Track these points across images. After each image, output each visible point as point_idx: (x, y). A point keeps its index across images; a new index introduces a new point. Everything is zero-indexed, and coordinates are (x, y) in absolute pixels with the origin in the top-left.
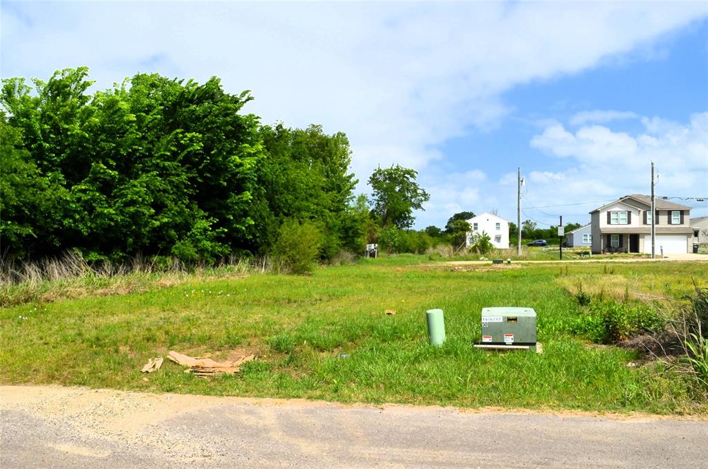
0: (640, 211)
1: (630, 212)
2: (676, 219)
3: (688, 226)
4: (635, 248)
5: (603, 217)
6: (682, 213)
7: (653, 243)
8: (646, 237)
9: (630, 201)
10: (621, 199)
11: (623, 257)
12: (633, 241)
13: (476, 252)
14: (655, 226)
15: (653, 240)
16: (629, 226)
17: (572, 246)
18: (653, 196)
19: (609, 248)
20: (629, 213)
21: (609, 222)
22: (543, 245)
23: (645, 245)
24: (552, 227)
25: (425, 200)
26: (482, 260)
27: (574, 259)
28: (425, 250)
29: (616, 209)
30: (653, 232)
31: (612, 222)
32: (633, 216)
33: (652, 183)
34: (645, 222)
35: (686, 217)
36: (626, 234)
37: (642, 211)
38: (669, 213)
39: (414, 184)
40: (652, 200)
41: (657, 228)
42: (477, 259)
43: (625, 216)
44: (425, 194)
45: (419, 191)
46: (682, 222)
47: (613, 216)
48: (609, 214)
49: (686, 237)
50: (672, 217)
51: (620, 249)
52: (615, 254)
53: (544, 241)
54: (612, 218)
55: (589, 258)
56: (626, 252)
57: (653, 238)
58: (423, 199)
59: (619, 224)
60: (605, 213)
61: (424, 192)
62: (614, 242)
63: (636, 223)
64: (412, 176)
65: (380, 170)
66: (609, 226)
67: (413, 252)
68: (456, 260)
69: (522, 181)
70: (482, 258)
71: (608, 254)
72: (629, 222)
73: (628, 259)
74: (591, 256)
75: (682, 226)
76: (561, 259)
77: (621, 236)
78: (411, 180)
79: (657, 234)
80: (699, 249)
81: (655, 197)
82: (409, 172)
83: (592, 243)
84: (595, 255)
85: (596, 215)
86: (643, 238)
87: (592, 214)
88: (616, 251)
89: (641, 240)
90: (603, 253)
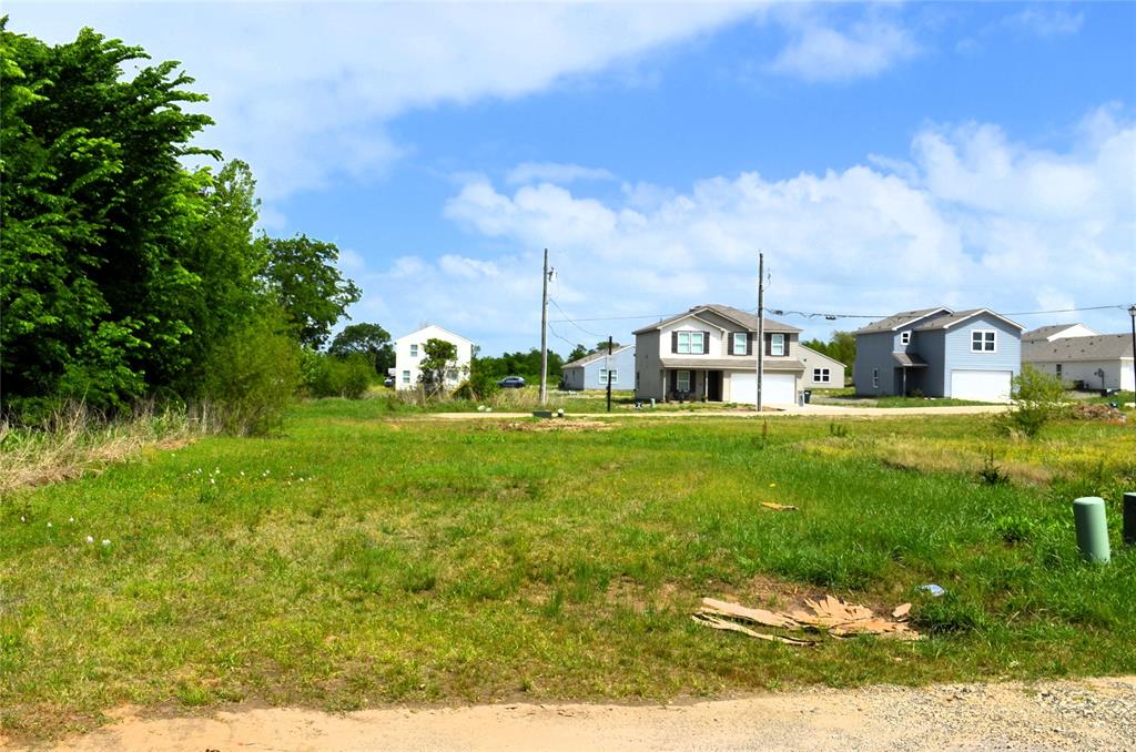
0: (723, 332)
1: (708, 333)
2: (777, 347)
3: (795, 359)
4: (716, 394)
5: (665, 340)
6: (788, 337)
7: (759, 387)
8: (733, 375)
9: (711, 317)
10: (692, 311)
11: (709, 409)
12: (710, 383)
13: (468, 397)
14: (764, 358)
15: (759, 381)
16: (706, 357)
17: (583, 389)
18: (760, 309)
19: (675, 395)
20: (707, 335)
21: (674, 350)
22: (519, 385)
23: (737, 390)
24: (506, 355)
25: (352, 301)
26: (481, 412)
27: (627, 411)
28: (360, 392)
29: (687, 327)
30: (760, 368)
31: (680, 349)
32: (713, 340)
33: (761, 287)
34: (731, 352)
35: (793, 345)
36: (704, 371)
37: (727, 332)
38: (768, 337)
39: (332, 270)
40: (760, 315)
41: (767, 363)
42: (474, 409)
43: (700, 340)
44: (351, 290)
45: (338, 284)
46: (787, 353)
47: (681, 339)
48: (675, 336)
49: (793, 376)
50: (773, 344)
51: (690, 395)
52: (686, 403)
53: (521, 379)
54: (679, 341)
55: (653, 410)
56: (703, 400)
57: (759, 377)
58: (350, 297)
59: (686, 350)
60: (670, 334)
61: (351, 285)
62: (683, 384)
63: (717, 353)
64: (328, 255)
65: (266, 240)
66: (675, 356)
67: (338, 394)
68: (433, 410)
69: (551, 274)
70: (481, 408)
71: (676, 404)
72: (706, 351)
73: (706, 412)
74: (655, 406)
75: (786, 359)
76: (609, 409)
77: (693, 373)
78: (327, 262)
79: (766, 372)
80: (812, 396)
81: (763, 312)
82: (319, 248)
83: (638, 384)
84: (659, 405)
85: (648, 336)
86: (730, 376)
87: (639, 334)
88: (686, 399)
89: (725, 381)
90: (667, 402)
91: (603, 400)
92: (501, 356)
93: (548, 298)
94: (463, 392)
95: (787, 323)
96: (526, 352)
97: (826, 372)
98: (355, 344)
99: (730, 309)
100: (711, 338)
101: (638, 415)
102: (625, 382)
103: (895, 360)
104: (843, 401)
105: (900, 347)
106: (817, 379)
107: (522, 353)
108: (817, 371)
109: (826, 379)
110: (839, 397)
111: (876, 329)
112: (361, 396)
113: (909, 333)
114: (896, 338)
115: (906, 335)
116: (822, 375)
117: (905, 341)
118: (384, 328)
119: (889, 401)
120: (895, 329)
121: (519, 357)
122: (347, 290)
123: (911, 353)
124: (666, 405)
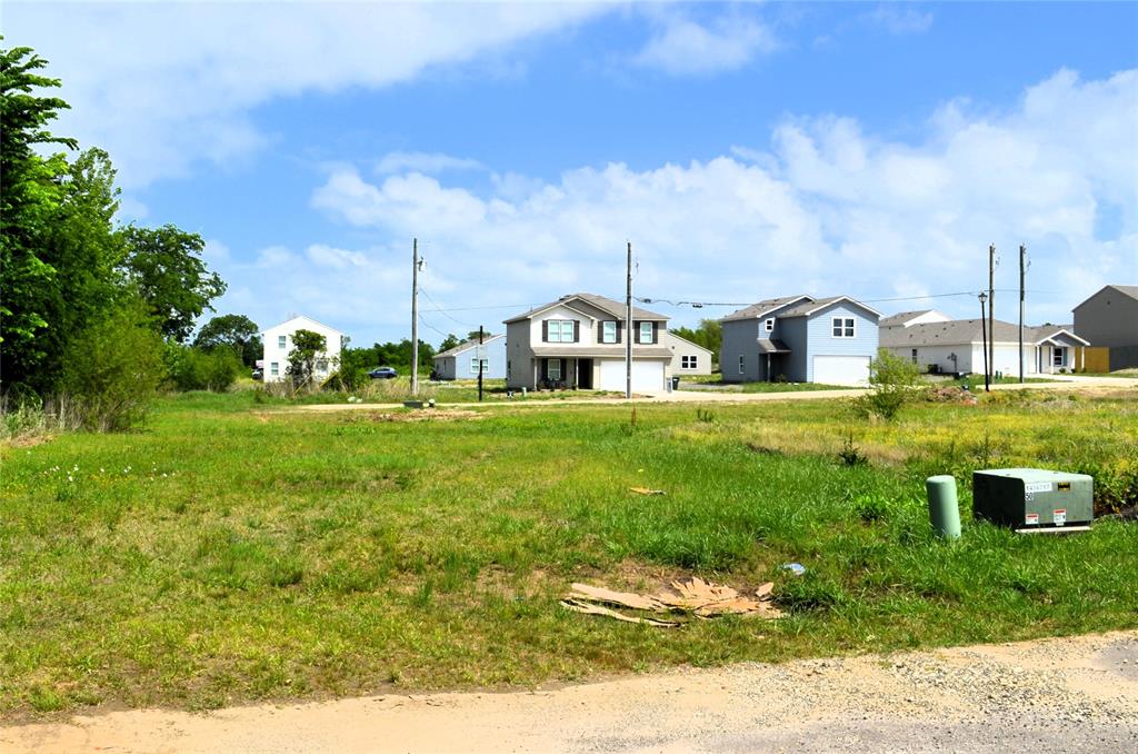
0: (592, 321)
1: (578, 322)
2: (646, 335)
3: (663, 347)
4: (586, 382)
5: (536, 329)
6: (656, 325)
7: (629, 374)
8: (603, 363)
9: (581, 306)
10: (562, 300)
11: (580, 396)
12: (581, 371)
13: (338, 388)
14: (633, 345)
15: (629, 369)
16: (576, 345)
17: (454, 379)
18: (629, 298)
19: (546, 383)
20: (577, 324)
21: (545, 338)
22: (390, 376)
23: (606, 377)
24: (377, 346)
25: (219, 293)
26: (352, 403)
27: (499, 399)
28: (227, 384)
29: (557, 316)
30: (629, 356)
31: (550, 337)
33: (629, 275)
34: (600, 340)
35: (661, 332)
36: (574, 359)
37: (596, 321)
38: (637, 325)
39: (197, 261)
40: (628, 304)
41: (636, 350)
42: (344, 400)
43: (570, 329)
44: (216, 282)
45: (203, 276)
46: (655, 341)
47: (551, 328)
48: (545, 325)
49: (661, 364)
50: (642, 332)
51: (560, 384)
52: (557, 392)
54: (550, 330)
55: (524, 399)
56: (574, 388)
57: (629, 365)
58: (215, 290)
59: (557, 339)
60: (540, 323)
61: (216, 278)
62: (554, 372)
63: (588, 342)
64: (195, 247)
65: (128, 230)
66: (545, 345)
67: (204, 388)
68: (303, 402)
69: (421, 263)
70: (351, 399)
71: (547, 392)
72: (577, 339)
73: (576, 400)
74: (526, 394)
75: (654, 346)
76: (480, 399)
77: (563, 361)
78: (192, 253)
79: (635, 359)
80: (680, 383)
81: (632, 301)
82: (186, 239)
83: (509, 373)
84: (531, 394)
85: (518, 325)
86: (599, 365)
87: (510, 323)
88: (557, 387)
89: (596, 368)
90: (538, 390)
91: (474, 389)
92: (372, 347)
93: (417, 287)
94: (333, 383)
95: (654, 311)
96: (397, 342)
97: (694, 359)
98: (221, 336)
99: (599, 298)
100: (581, 326)
101: (511, 405)
102: (497, 372)
103: (760, 346)
104: (710, 387)
105: (764, 335)
106: (685, 366)
107: (393, 343)
108: (685, 358)
109: (694, 366)
110: (706, 383)
111: (741, 316)
112: (227, 388)
113: (773, 320)
114: (761, 325)
115: (769, 322)
116: (689, 362)
117: (769, 328)
118: (252, 319)
119: (754, 387)
120: (759, 316)
121: (390, 348)
122: (211, 283)
123: (776, 340)
124: (537, 394)
